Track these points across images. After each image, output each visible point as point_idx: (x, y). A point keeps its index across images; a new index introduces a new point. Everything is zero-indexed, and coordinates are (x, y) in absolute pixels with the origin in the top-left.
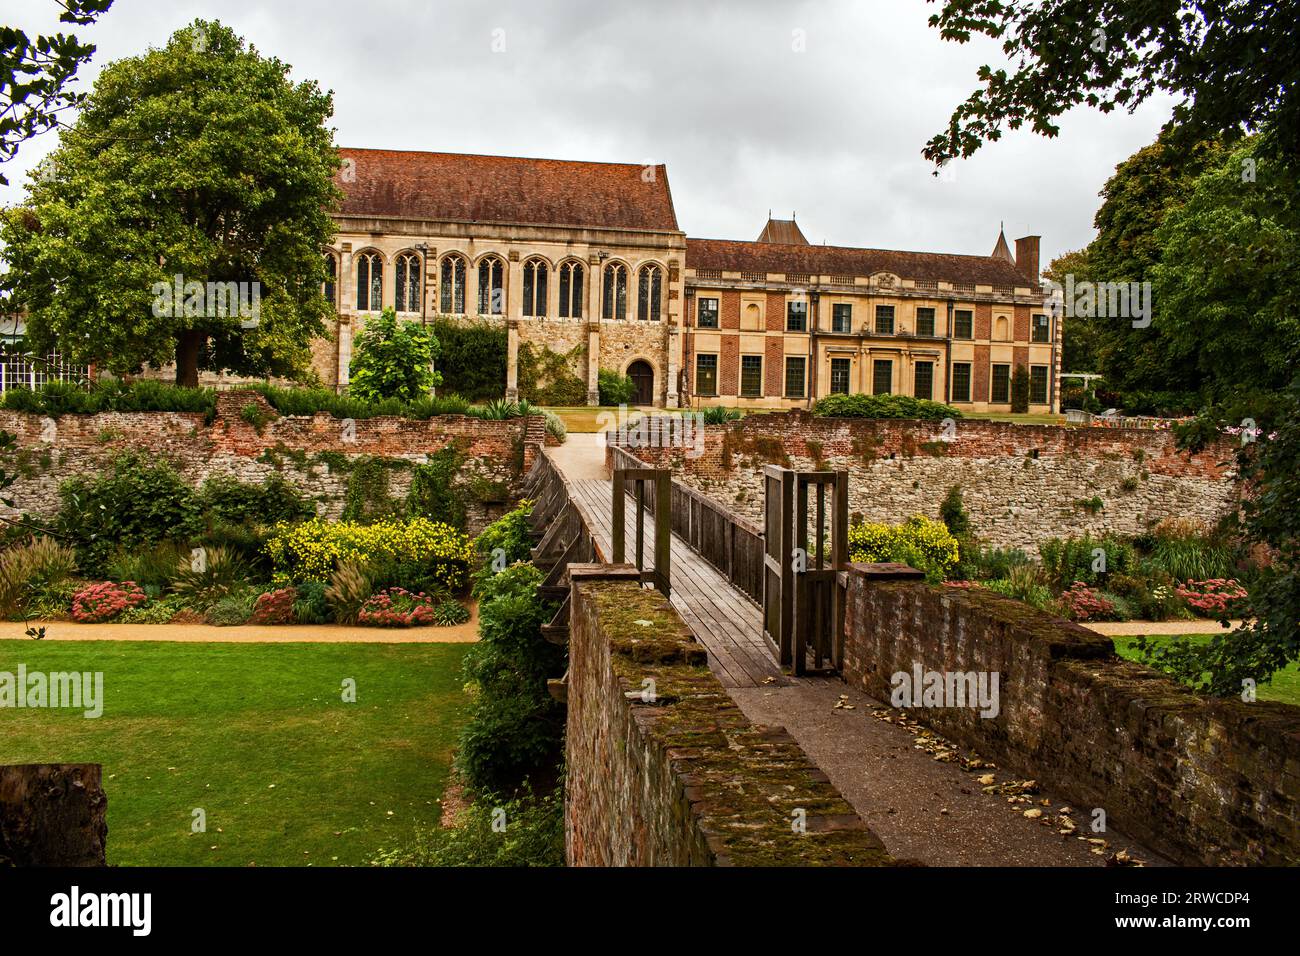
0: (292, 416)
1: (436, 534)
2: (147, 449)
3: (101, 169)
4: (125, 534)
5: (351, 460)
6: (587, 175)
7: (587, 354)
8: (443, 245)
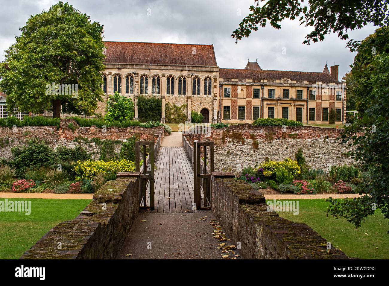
0: (84, 127)
1: (128, 164)
2: (38, 138)
3: (27, 50)
4: (31, 165)
5: (102, 141)
6: (188, 48)
7: (187, 107)
8: (141, 72)
